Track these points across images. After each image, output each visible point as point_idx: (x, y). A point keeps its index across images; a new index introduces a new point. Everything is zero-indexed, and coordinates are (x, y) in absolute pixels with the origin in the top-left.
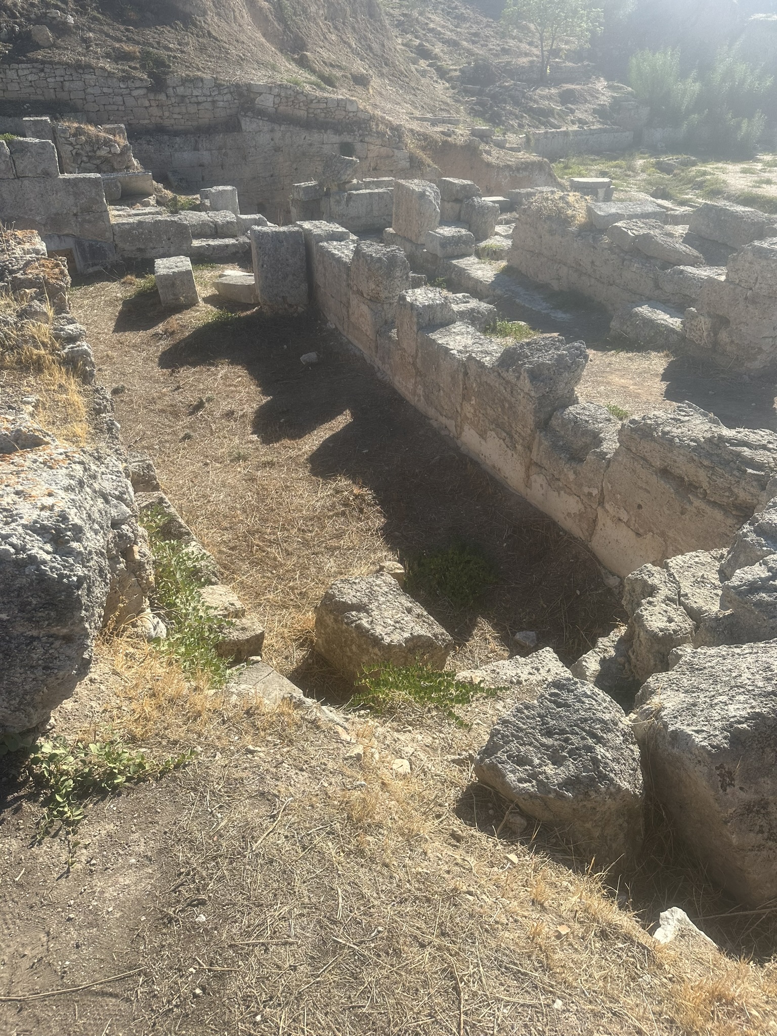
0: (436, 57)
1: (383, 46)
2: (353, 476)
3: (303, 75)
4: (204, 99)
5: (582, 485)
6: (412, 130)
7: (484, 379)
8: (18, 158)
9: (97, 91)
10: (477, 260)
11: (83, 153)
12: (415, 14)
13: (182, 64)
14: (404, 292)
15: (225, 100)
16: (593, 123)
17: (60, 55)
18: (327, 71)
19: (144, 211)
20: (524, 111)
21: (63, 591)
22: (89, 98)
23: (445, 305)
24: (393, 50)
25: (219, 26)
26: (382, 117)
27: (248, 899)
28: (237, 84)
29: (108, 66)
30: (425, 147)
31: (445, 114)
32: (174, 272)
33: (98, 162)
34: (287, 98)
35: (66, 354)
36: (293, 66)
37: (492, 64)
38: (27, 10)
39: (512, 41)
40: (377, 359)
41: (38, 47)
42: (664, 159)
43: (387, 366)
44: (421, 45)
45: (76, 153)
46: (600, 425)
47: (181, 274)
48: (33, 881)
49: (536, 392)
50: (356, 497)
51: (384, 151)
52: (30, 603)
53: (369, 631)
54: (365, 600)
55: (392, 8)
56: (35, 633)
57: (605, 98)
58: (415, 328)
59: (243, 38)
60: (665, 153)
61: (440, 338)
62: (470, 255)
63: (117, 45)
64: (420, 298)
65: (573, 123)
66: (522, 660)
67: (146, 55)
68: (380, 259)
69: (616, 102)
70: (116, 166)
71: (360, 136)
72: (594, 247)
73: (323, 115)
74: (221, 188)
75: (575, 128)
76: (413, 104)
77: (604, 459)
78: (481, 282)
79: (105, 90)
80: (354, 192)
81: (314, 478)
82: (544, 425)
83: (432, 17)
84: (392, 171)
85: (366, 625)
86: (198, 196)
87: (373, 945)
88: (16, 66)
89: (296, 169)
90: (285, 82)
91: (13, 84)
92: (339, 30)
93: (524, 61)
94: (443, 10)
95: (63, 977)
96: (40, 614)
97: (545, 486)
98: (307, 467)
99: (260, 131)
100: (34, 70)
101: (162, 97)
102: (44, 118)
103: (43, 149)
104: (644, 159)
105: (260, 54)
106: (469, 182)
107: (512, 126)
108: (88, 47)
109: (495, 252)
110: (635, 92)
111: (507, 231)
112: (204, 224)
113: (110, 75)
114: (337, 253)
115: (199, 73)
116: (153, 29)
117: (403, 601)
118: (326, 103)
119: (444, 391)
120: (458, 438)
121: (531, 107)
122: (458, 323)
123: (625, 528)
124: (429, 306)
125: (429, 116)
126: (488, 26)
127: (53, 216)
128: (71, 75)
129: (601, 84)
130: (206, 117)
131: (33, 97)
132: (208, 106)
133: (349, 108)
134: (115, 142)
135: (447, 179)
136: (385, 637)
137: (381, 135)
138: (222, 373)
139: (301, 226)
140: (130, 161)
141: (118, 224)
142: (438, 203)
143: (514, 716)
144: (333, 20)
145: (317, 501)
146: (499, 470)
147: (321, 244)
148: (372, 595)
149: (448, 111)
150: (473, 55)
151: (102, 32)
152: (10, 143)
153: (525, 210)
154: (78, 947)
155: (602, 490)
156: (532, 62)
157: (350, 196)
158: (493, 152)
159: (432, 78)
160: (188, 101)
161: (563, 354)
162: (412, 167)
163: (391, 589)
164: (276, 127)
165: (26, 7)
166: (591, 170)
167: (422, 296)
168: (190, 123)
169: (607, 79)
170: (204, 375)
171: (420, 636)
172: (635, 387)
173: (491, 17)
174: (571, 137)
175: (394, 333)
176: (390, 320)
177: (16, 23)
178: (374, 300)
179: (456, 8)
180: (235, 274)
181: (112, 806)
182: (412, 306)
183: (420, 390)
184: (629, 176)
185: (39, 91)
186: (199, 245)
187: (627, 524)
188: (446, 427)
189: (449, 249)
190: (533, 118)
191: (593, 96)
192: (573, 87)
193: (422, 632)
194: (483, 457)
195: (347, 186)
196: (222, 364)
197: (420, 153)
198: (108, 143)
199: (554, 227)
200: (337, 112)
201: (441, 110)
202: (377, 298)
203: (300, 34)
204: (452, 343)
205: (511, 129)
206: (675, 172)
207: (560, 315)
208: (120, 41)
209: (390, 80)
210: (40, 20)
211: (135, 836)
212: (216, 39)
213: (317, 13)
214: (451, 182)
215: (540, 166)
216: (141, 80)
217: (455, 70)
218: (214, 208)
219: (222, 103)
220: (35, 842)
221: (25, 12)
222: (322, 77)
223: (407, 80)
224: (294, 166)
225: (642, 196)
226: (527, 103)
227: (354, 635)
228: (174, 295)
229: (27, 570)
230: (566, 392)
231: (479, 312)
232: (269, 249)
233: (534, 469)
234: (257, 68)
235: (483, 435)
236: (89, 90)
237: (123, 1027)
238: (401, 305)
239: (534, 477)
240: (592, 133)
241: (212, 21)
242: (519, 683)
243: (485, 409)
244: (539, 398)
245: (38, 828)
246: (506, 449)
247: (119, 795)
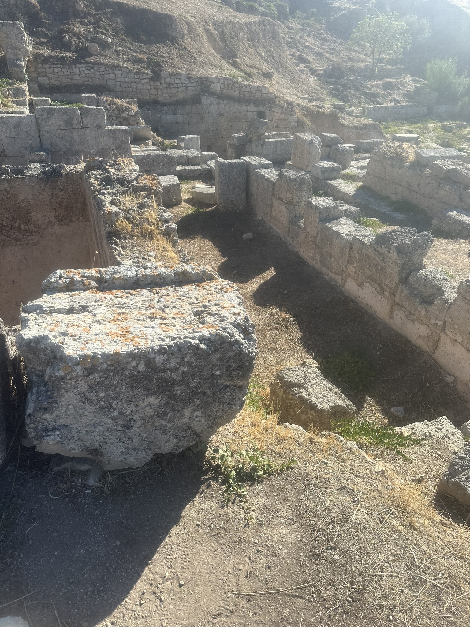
0: (309, 62)
1: (280, 55)
2: (280, 307)
3: (237, 72)
4: (181, 85)
5: (430, 318)
6: (299, 105)
7: (364, 251)
8: (84, 117)
9: (122, 80)
10: (343, 181)
11: (113, 114)
12: (298, 37)
13: (170, 65)
14: (310, 199)
15: (193, 86)
16: (403, 102)
17: (103, 59)
18: (248, 70)
19: (150, 149)
20: (361, 94)
21: (249, 360)
22: (118, 84)
23: (336, 207)
24: (286, 58)
25: (191, 44)
26: (282, 97)
27: (360, 548)
28: (200, 77)
29: (129, 66)
30: (307, 114)
31: (315, 95)
32: (170, 185)
33: (121, 120)
34: (228, 85)
35: (165, 229)
36: (230, 67)
37: (342, 67)
38: (86, 35)
39: (355, 53)
40: (288, 238)
41: (91, 55)
42: (446, 123)
43: (295, 242)
44: (300, 55)
45: (110, 115)
46: (442, 282)
47: (173, 185)
48: (231, 527)
49: (401, 260)
50: (283, 319)
51: (282, 116)
52: (231, 366)
53: (307, 400)
54: (303, 381)
55: (284, 34)
56: (228, 383)
57: (411, 87)
58: (317, 220)
59: (204, 51)
60: (447, 120)
61: (334, 226)
62: (338, 178)
63: (134, 54)
64: (321, 203)
65: (391, 101)
66: (429, 423)
67: (150, 60)
68: (295, 179)
69: (417, 91)
70: (131, 122)
71: (269, 107)
72: (420, 176)
73: (248, 95)
74: (191, 136)
75: (392, 104)
76: (296, 89)
77: (447, 303)
78: (347, 194)
79: (127, 79)
80: (266, 140)
81: (256, 307)
82: (404, 280)
83: (308, 39)
84: (286, 128)
85: (306, 396)
86: (176, 140)
87: (442, 581)
88: (79, 65)
89: (231, 126)
90: (228, 76)
91: (76, 76)
92: (255, 47)
93: (362, 65)
94: (314, 35)
95: (267, 584)
96: (235, 373)
97: (403, 318)
98: (251, 300)
99: (212, 104)
100: (88, 68)
101: (158, 84)
102: (93, 95)
103: (99, 112)
104: (434, 123)
105: (213, 60)
106: (336, 135)
107: (355, 103)
108: (118, 56)
109: (351, 177)
110: (429, 84)
111: (357, 165)
112: (181, 157)
113: (130, 71)
114: (266, 175)
115: (179, 71)
116: (154, 46)
117: (326, 383)
118: (251, 88)
119: (334, 258)
120: (342, 287)
121: (366, 92)
122: (343, 218)
123: (460, 346)
124: (327, 208)
125: (307, 96)
126: (340, 44)
127: (100, 150)
128: (108, 71)
129: (408, 79)
130: (181, 95)
131: (87, 83)
132: (183, 89)
133: (264, 91)
134: (132, 108)
135: (322, 133)
136: (318, 404)
137: (281, 107)
138: (198, 243)
139: (244, 160)
140: (139, 119)
141: (136, 155)
142: (320, 147)
143: (466, 454)
144: (252, 40)
145: (260, 320)
146: (371, 307)
147: (256, 170)
148: (306, 378)
149: (317, 94)
150: (331, 61)
151: (126, 46)
152: (80, 109)
153: (376, 153)
154: (269, 567)
155: (445, 322)
156: (366, 65)
157: (264, 143)
158: (346, 118)
159: (307, 74)
160: (172, 86)
161: (418, 238)
162: (298, 126)
163: (317, 376)
164: (221, 102)
165: (86, 33)
166: (402, 130)
167: (321, 202)
168: (172, 99)
169: (412, 76)
170: (188, 245)
171: (339, 406)
172: (453, 260)
173: (342, 40)
174: (390, 110)
175: (301, 223)
176: (298, 215)
177: (80, 42)
178: (290, 203)
179: (322, 34)
180: (201, 187)
181: (260, 488)
182: (316, 207)
183: (318, 257)
184: (425, 133)
185: (90, 80)
186: (180, 169)
187: (461, 344)
188: (334, 280)
189: (326, 175)
190: (367, 98)
191: (403, 86)
192: (391, 80)
193: (341, 404)
194: (360, 299)
195: (262, 137)
196: (197, 238)
197: (303, 118)
198: (127, 109)
199: (394, 163)
200: (256, 94)
201: (313, 93)
202: (291, 202)
203: (234, 49)
204: (341, 230)
205: (354, 104)
206: (454, 131)
207: (398, 216)
208: (136, 52)
209: (283, 75)
210: (93, 40)
211: (279, 506)
212: (189, 51)
213: (243, 37)
214: (324, 135)
215: (374, 127)
216: (147, 74)
217: (321, 70)
218: (186, 148)
219: (191, 88)
220: (224, 505)
221: (85, 36)
222: (245, 73)
223: (293, 75)
224: (230, 124)
225: (435, 145)
226: (363, 89)
227: (297, 402)
228: (169, 197)
229: (234, 347)
230: (419, 261)
231: (350, 212)
232: (226, 173)
233: (396, 307)
234: (211, 68)
235: (361, 285)
236: (118, 80)
237: (312, 616)
238: (309, 206)
239: (395, 312)
240: (402, 107)
241: (187, 42)
242: (431, 436)
243: (364, 270)
244: (402, 264)
245: (223, 497)
246: (377, 294)
247: (262, 482)
